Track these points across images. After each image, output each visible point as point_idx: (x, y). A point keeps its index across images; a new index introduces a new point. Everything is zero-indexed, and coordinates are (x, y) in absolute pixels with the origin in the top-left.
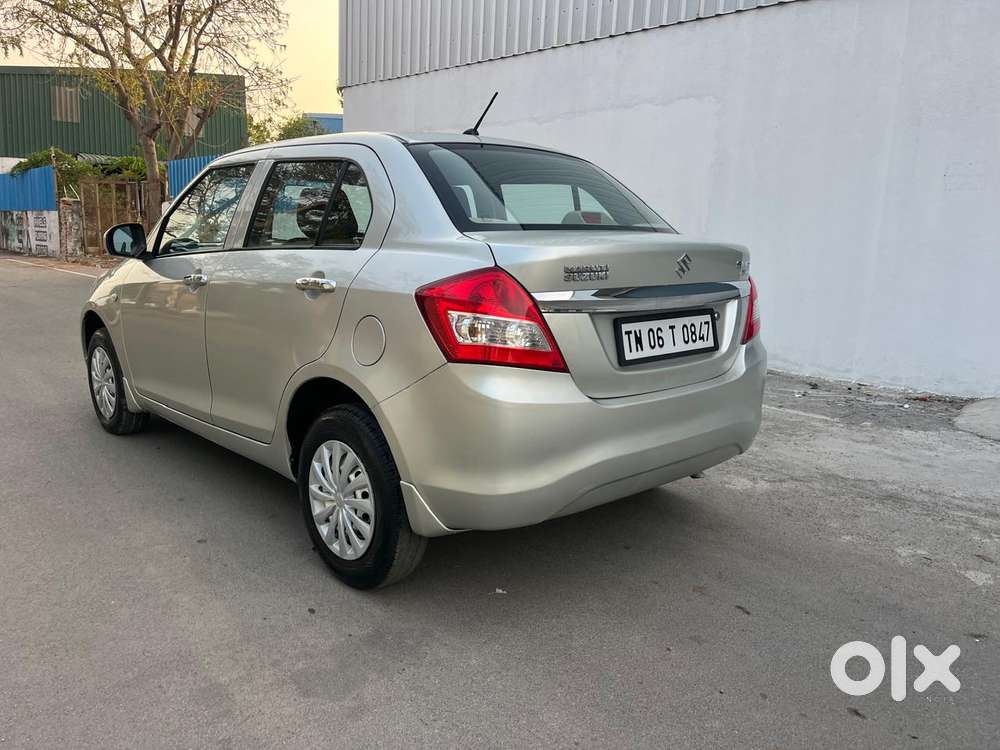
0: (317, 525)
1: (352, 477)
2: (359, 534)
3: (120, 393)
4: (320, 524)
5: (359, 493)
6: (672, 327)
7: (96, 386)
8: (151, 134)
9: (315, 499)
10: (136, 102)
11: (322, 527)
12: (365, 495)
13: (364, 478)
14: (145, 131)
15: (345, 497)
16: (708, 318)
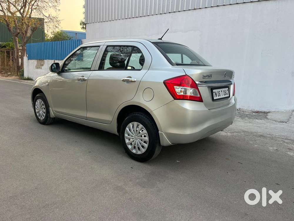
0: (127, 145)
1: (141, 132)
2: (143, 147)
3: (48, 112)
4: (129, 145)
5: (143, 136)
6: (222, 91)
7: (37, 111)
8: (17, 36)
9: (127, 138)
10: (12, 25)
11: (129, 146)
12: (145, 136)
13: (145, 131)
14: (15, 34)
15: (138, 137)
16: (227, 89)
